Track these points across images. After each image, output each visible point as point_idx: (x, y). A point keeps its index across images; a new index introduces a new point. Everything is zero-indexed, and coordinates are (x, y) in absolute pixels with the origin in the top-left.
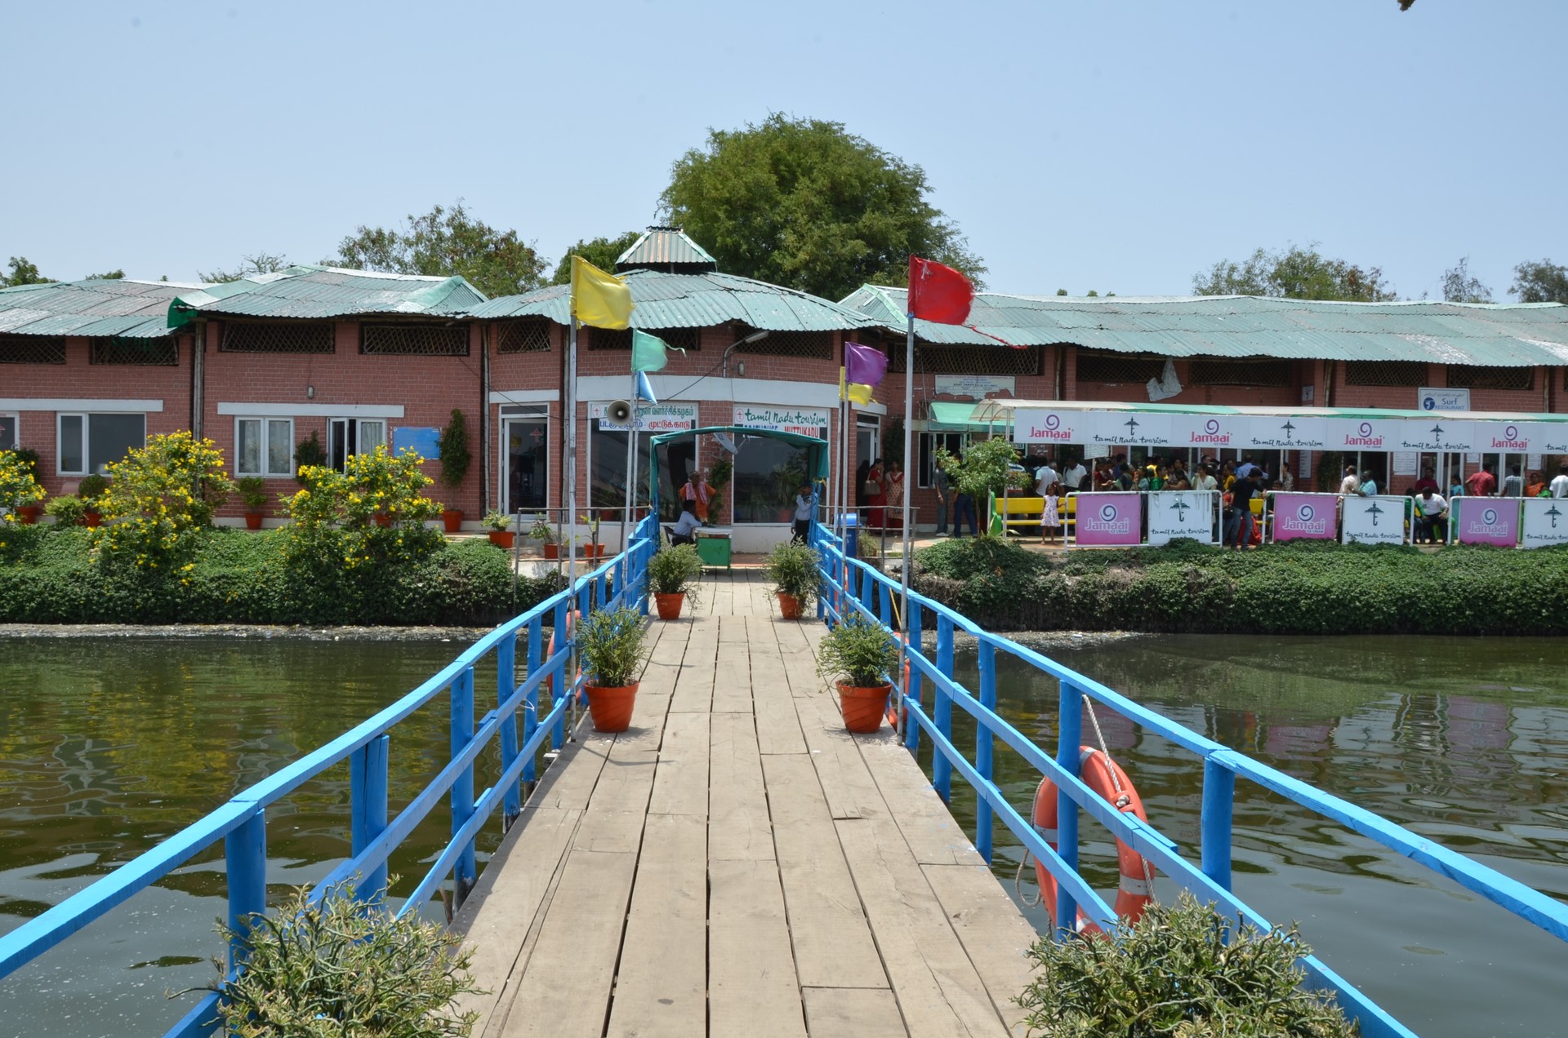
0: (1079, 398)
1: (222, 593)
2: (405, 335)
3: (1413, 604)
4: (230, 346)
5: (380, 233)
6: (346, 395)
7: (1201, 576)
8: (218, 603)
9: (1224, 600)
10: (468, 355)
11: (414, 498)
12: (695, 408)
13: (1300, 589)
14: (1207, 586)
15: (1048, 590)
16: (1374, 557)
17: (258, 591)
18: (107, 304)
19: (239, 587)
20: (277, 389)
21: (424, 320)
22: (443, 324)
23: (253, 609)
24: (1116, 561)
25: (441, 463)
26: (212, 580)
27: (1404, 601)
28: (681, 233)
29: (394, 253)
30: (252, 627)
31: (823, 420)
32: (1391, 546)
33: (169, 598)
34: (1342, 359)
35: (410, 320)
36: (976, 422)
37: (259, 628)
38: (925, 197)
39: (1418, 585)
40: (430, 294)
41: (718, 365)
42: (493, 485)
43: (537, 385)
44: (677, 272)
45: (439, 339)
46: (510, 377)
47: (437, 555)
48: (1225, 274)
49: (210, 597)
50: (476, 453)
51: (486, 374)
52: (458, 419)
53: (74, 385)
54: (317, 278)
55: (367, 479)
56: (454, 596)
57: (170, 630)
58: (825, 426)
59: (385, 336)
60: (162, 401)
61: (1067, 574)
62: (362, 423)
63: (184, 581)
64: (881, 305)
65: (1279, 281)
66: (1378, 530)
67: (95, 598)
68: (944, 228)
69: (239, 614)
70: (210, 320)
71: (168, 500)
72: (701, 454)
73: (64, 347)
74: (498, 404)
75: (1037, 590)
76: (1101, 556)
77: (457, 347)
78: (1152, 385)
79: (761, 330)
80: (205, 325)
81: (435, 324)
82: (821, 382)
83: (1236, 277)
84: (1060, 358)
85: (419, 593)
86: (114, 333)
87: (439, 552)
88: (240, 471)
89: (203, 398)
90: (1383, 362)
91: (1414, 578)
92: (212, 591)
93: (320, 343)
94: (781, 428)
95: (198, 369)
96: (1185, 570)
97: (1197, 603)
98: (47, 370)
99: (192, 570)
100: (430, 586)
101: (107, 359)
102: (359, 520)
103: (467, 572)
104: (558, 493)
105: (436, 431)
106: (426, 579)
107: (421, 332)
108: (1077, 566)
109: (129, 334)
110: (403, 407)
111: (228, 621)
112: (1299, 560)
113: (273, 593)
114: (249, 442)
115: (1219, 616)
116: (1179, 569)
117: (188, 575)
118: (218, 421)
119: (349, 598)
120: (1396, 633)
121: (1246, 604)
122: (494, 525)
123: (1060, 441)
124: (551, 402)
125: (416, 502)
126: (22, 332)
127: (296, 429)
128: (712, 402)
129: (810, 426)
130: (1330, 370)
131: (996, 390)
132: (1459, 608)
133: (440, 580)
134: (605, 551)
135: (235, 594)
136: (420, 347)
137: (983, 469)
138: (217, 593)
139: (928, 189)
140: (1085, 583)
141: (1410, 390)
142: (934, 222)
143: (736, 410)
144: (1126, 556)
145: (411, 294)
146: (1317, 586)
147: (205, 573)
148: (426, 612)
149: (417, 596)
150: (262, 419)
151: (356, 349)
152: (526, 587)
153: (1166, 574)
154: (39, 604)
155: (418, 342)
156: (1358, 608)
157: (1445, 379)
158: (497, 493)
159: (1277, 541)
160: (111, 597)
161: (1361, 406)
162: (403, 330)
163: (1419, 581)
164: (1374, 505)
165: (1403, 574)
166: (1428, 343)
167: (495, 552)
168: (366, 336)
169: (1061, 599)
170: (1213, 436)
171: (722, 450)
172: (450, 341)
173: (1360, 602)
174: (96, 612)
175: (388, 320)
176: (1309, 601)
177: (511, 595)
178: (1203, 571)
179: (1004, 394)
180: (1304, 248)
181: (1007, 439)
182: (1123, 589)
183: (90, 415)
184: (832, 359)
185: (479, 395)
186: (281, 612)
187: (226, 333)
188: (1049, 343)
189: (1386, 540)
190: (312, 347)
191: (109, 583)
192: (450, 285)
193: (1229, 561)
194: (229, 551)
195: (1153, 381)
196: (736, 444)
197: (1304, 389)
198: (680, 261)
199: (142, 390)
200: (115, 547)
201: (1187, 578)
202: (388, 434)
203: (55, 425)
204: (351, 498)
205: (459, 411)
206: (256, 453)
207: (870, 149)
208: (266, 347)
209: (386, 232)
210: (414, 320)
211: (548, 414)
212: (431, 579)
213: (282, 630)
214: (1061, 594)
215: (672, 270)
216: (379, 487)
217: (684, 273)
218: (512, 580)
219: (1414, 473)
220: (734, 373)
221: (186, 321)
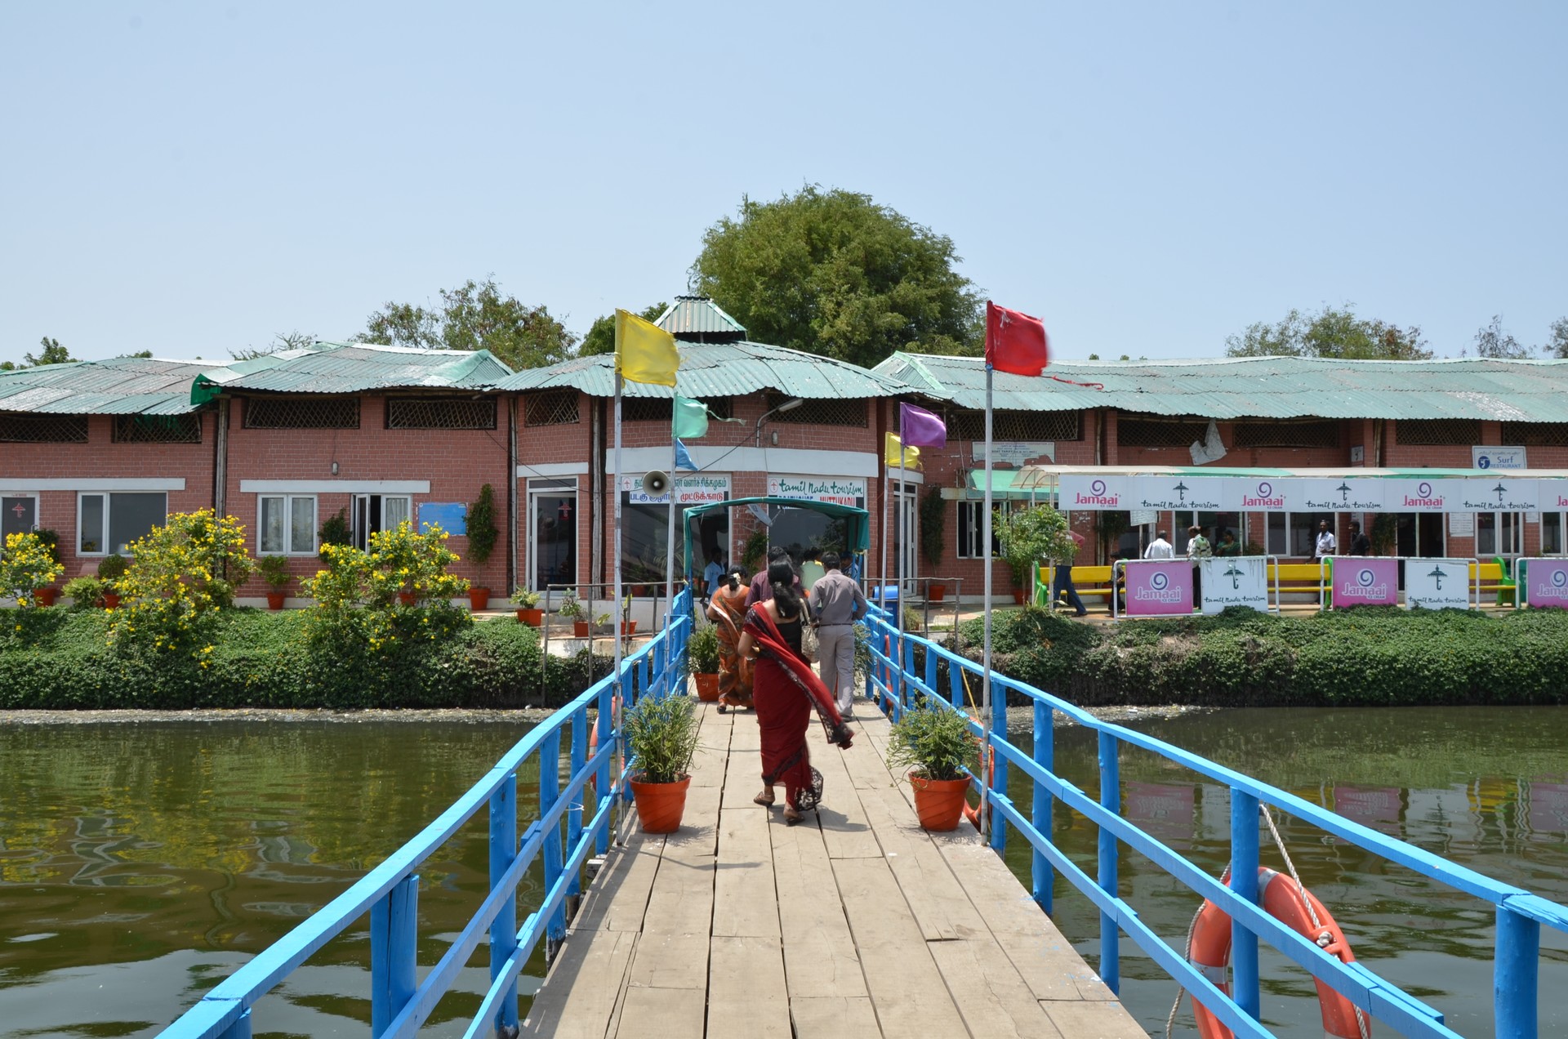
0: (1120, 463)
1: (242, 676)
2: (431, 409)
3: (1485, 672)
4: (254, 422)
5: (407, 309)
6: (370, 470)
7: (1260, 645)
8: (238, 687)
9: (1285, 671)
10: (495, 428)
11: (440, 574)
12: (728, 479)
13: (1365, 658)
14: (1266, 657)
15: (1099, 663)
16: (1440, 623)
17: (279, 674)
18: (131, 382)
19: (259, 670)
20: (301, 466)
21: (449, 394)
22: (470, 397)
23: (274, 694)
24: (1169, 631)
25: (467, 539)
26: (231, 663)
27: (1474, 670)
28: (710, 303)
29: (421, 330)
30: (272, 712)
31: (859, 490)
32: (1457, 611)
33: (187, 682)
34: (1393, 418)
35: (436, 394)
36: (1018, 490)
37: (280, 713)
38: (954, 268)
39: (1488, 652)
40: (455, 368)
41: (752, 435)
42: (520, 561)
43: (566, 458)
44: (706, 342)
45: (465, 413)
46: (538, 450)
47: (466, 634)
48: (1258, 336)
49: (229, 680)
50: (503, 527)
51: (513, 448)
52: (487, 494)
53: (96, 464)
54: (343, 353)
55: (391, 556)
56: (482, 676)
57: (187, 714)
58: (861, 496)
59: (411, 411)
60: (184, 479)
61: (1119, 646)
62: (387, 499)
63: (203, 663)
64: (914, 372)
65: (1314, 342)
66: (1442, 595)
67: (111, 683)
68: (973, 296)
69: (259, 697)
70: (234, 397)
71: (187, 579)
72: (735, 527)
73: (86, 426)
74: (526, 478)
75: (1089, 664)
76: (1153, 626)
77: (484, 420)
78: (1195, 448)
79: (795, 398)
80: (229, 402)
81: (461, 398)
82: (857, 451)
83: (1270, 338)
84: (1100, 422)
85: (445, 675)
86: (137, 411)
87: (466, 632)
88: (262, 550)
89: (226, 476)
90: (1436, 420)
91: (1483, 644)
92: (231, 674)
93: (345, 418)
94: (816, 498)
95: (221, 446)
96: (1242, 640)
97: (1257, 674)
98: (69, 449)
99: (212, 652)
100: (456, 667)
101: (129, 437)
102: (384, 599)
103: (495, 652)
104: (588, 568)
105: (462, 506)
106: (452, 659)
107: (447, 406)
108: (1128, 637)
109: (152, 412)
110: (429, 482)
111: (247, 706)
112: (1361, 627)
113: (294, 676)
114: (272, 520)
115: (1280, 687)
116: (1236, 639)
117: (207, 658)
118: (241, 499)
119: (372, 680)
120: (1467, 703)
121: (1308, 674)
122: (522, 602)
123: (1106, 508)
124: (580, 475)
125: (441, 579)
126: (44, 410)
127: (320, 506)
128: (745, 472)
129: (846, 496)
130: (1380, 429)
131: (1036, 456)
132: (1533, 676)
133: (467, 660)
134: (637, 628)
135: (255, 677)
136: (446, 421)
137: (1028, 538)
138: (236, 676)
139: (956, 259)
140: (1139, 655)
141: (1463, 449)
142: (963, 292)
143: (770, 480)
144: (1179, 626)
145: (437, 368)
146: (1383, 655)
147: (225, 656)
148: (452, 694)
149: (443, 677)
150: (285, 497)
151: (382, 424)
152: (556, 667)
153: (1222, 644)
154: (54, 689)
155: (444, 416)
156: (1426, 677)
157: (1499, 437)
158: (525, 569)
159: (1336, 607)
160: (128, 681)
161: (1413, 466)
162: (429, 404)
163: (1489, 648)
164: (1437, 568)
165: (1472, 640)
166: (1480, 401)
167: (524, 631)
168: (391, 411)
169: (1113, 673)
170: (1266, 499)
171: (756, 521)
172: (477, 415)
173: (1429, 671)
174: (112, 697)
175: (414, 394)
176: (1374, 671)
177: (540, 675)
178: (1262, 641)
179: (1044, 460)
180: (1338, 309)
181: (1052, 506)
182: (1178, 661)
183: (111, 494)
184: (867, 427)
185: (506, 469)
186: (303, 695)
187: (250, 409)
188: (1090, 407)
189: (1451, 605)
190: (336, 422)
191: (126, 666)
192: (476, 359)
193: (1288, 630)
194: (250, 633)
195: (1196, 444)
196: (771, 516)
197: (1353, 450)
198: (709, 330)
199: (165, 469)
200: (132, 629)
201: (1245, 648)
202: (414, 510)
203: (76, 505)
204: (374, 575)
205: (488, 485)
206: (279, 530)
207: (897, 218)
208: (290, 423)
209: (414, 308)
210: (441, 394)
211: (577, 487)
212: (457, 659)
213: (302, 715)
214: (1113, 667)
215: (702, 340)
216: (404, 565)
217: (714, 342)
218: (542, 660)
219: (1472, 535)
220: (768, 443)
221: (210, 398)
